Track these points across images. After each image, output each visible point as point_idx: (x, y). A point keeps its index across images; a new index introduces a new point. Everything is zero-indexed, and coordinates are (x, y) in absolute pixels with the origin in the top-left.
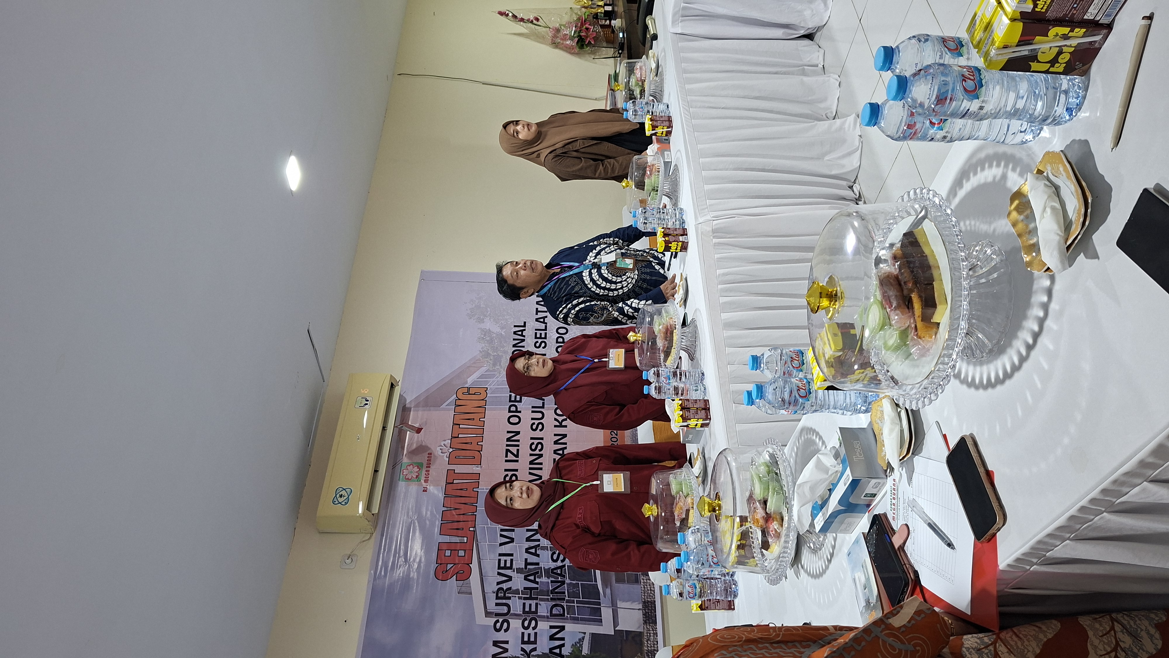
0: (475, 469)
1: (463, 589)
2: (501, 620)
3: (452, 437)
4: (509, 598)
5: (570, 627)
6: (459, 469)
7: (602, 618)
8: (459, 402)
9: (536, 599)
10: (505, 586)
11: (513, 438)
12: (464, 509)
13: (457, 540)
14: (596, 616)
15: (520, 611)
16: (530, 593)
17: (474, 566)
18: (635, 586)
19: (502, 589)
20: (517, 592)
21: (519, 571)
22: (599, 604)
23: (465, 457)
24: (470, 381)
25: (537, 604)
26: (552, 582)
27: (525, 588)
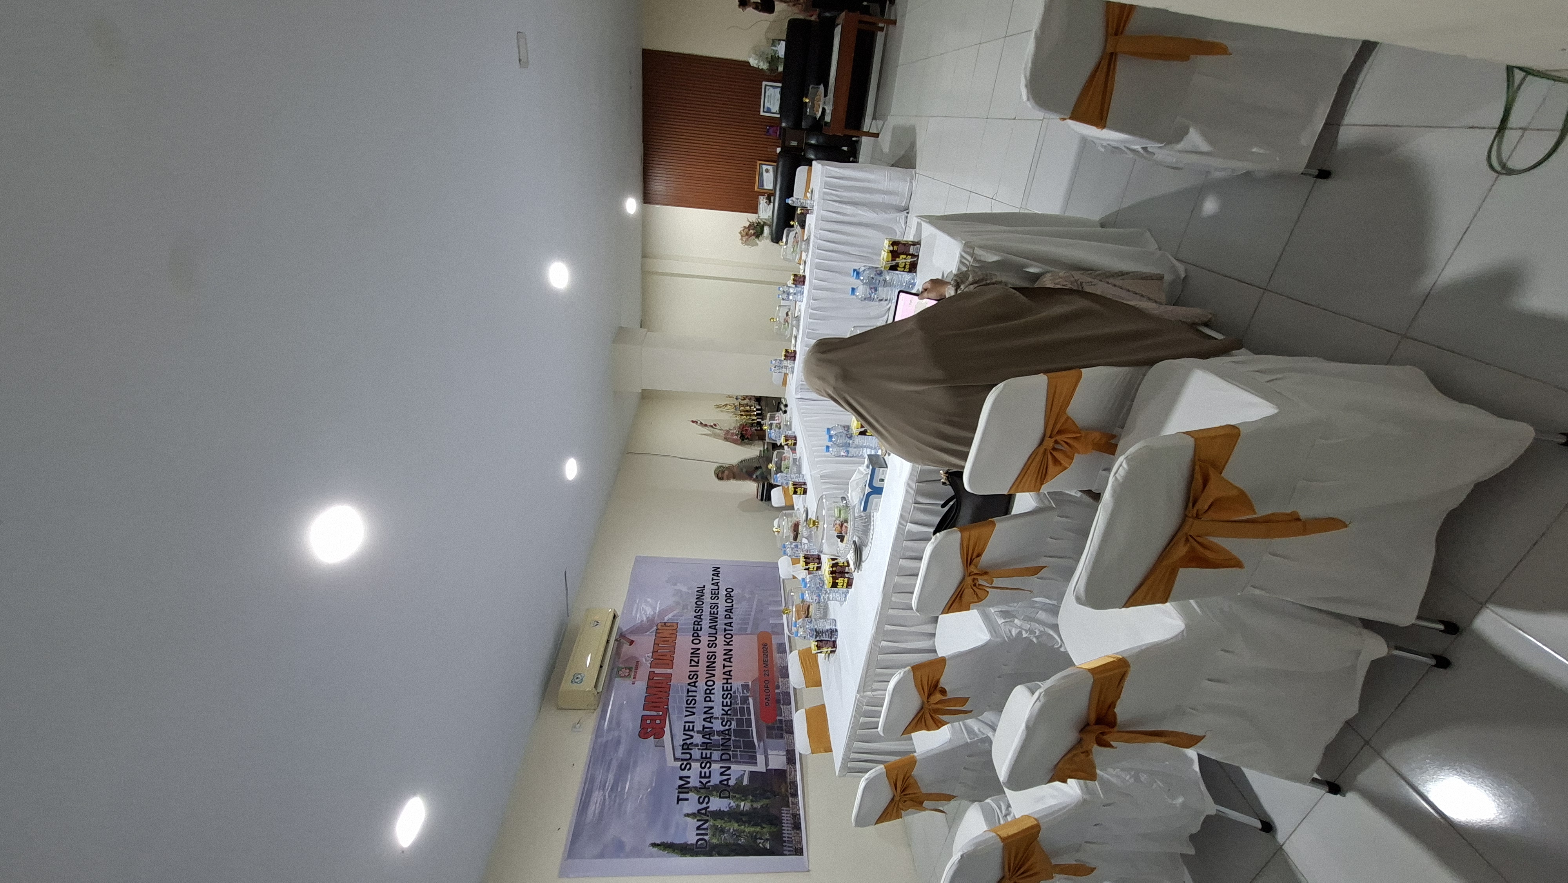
1: (659, 744)
2: (685, 763)
3: (653, 652)
4: (691, 749)
5: (734, 767)
6: (657, 671)
7: (757, 762)
8: (658, 631)
9: (711, 749)
10: (688, 742)
11: (695, 653)
12: (660, 695)
13: (655, 713)
14: (753, 760)
15: (699, 757)
16: (705, 746)
17: (667, 729)
18: (780, 741)
19: (686, 743)
20: (697, 745)
21: (698, 732)
22: (756, 753)
23: (662, 665)
24: (666, 619)
25: (711, 753)
26: (722, 739)
27: (703, 743)
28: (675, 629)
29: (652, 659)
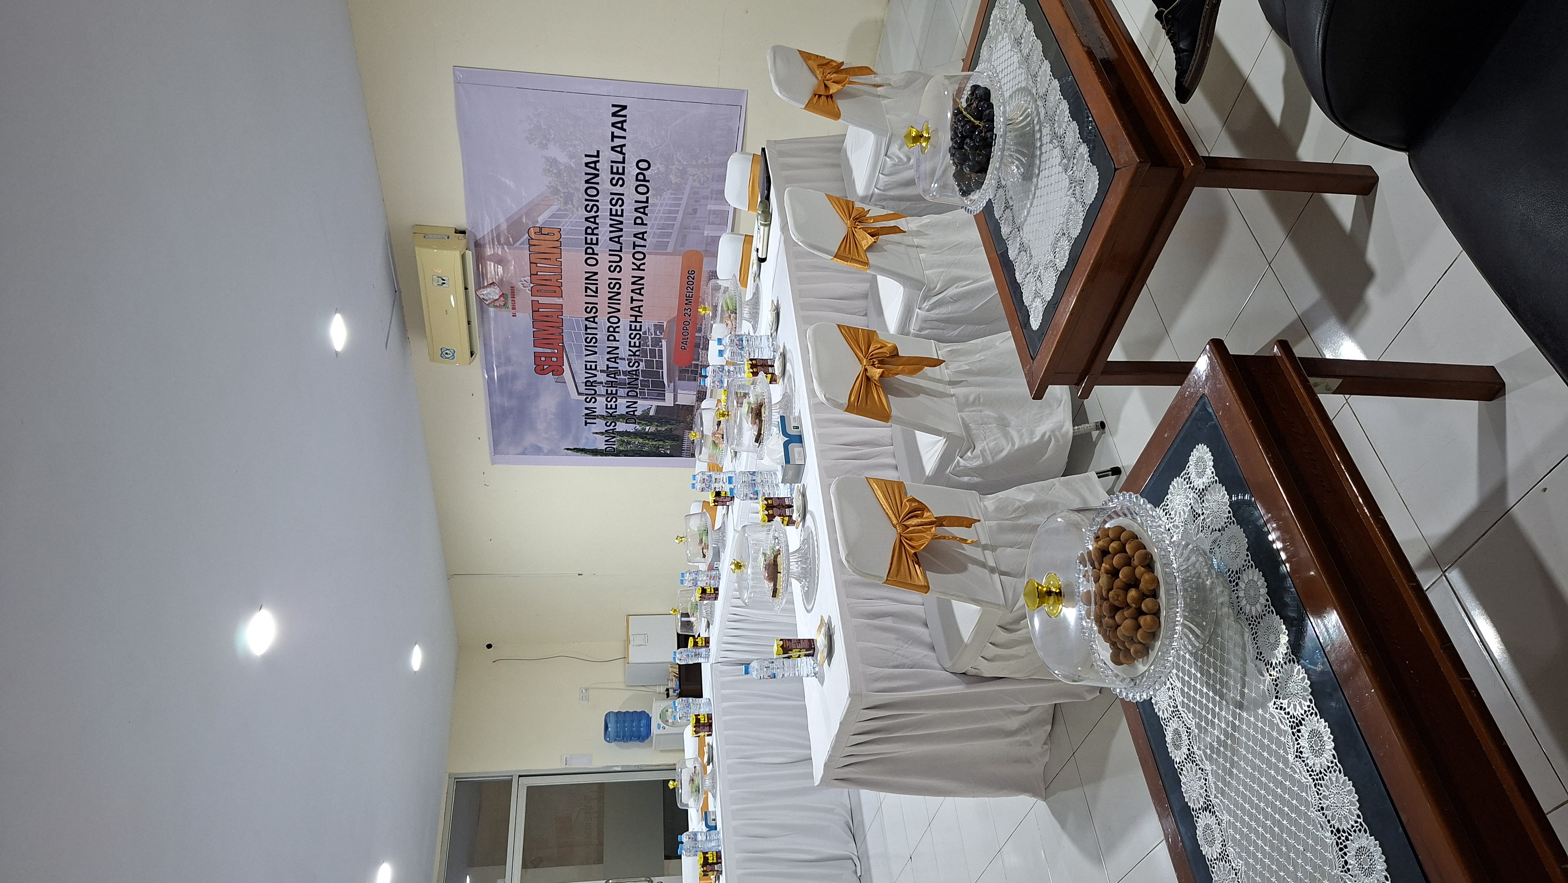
0: (558, 300)
1: (559, 380)
2: (590, 397)
3: (531, 274)
4: (596, 386)
5: (639, 402)
6: (542, 300)
7: (666, 398)
8: (532, 242)
11: (591, 277)
12: (552, 330)
13: (549, 351)
14: (662, 397)
15: (603, 392)
17: (566, 367)
18: (693, 383)
19: (590, 381)
20: (602, 383)
21: (602, 371)
22: (664, 391)
24: (541, 220)
26: (628, 378)
28: (557, 241)
29: (532, 285)
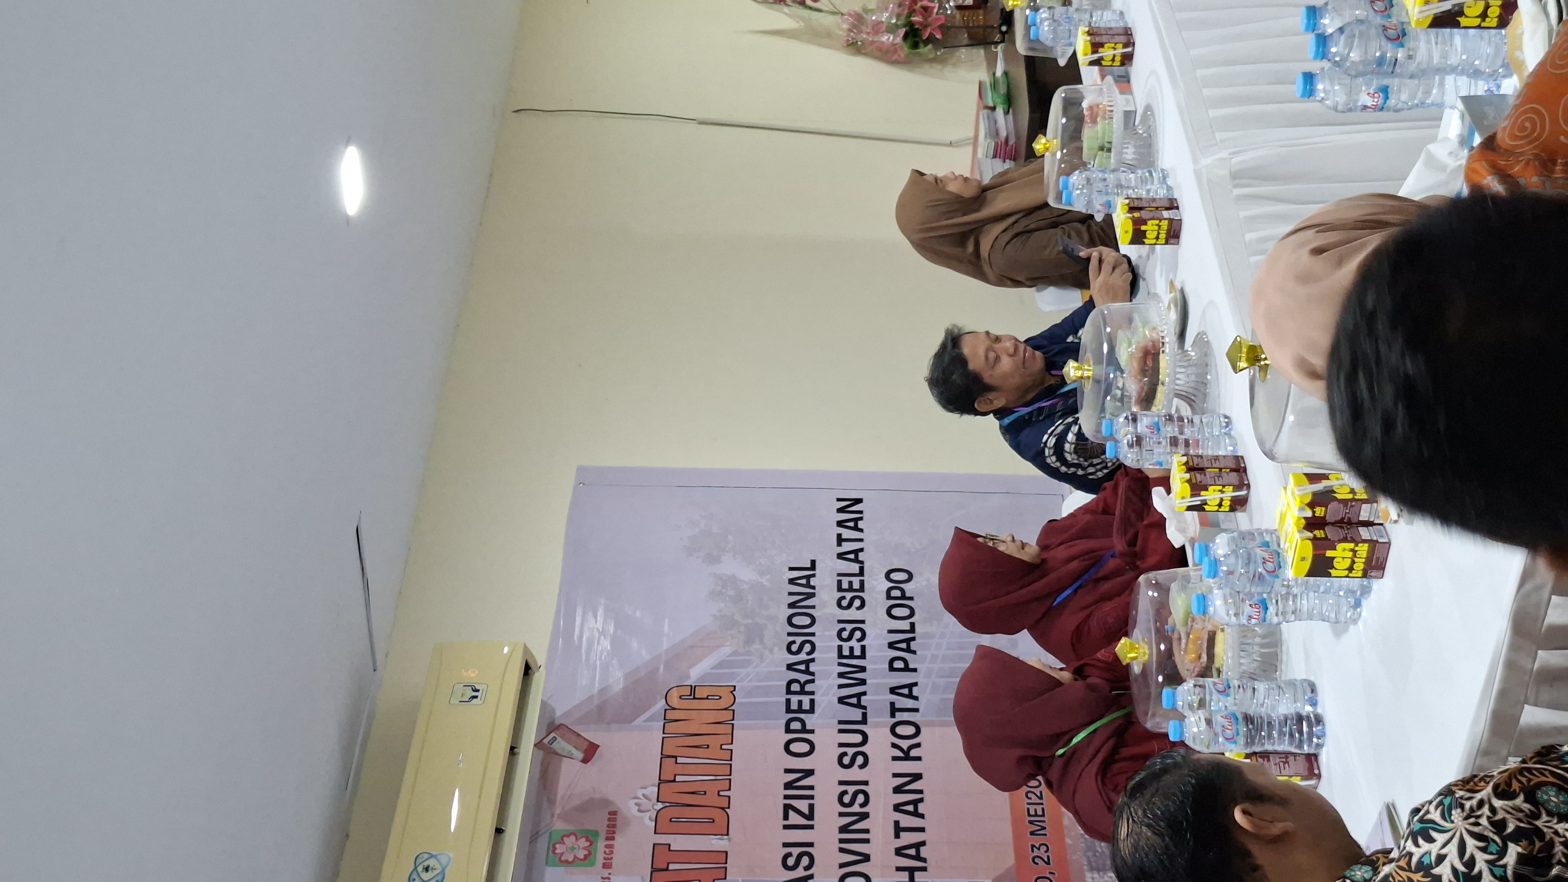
0: (716, 843)
3: (661, 781)
6: (679, 843)
8: (671, 715)
11: (798, 782)
23: (692, 821)
24: (695, 675)
28: (726, 709)
29: (660, 806)
